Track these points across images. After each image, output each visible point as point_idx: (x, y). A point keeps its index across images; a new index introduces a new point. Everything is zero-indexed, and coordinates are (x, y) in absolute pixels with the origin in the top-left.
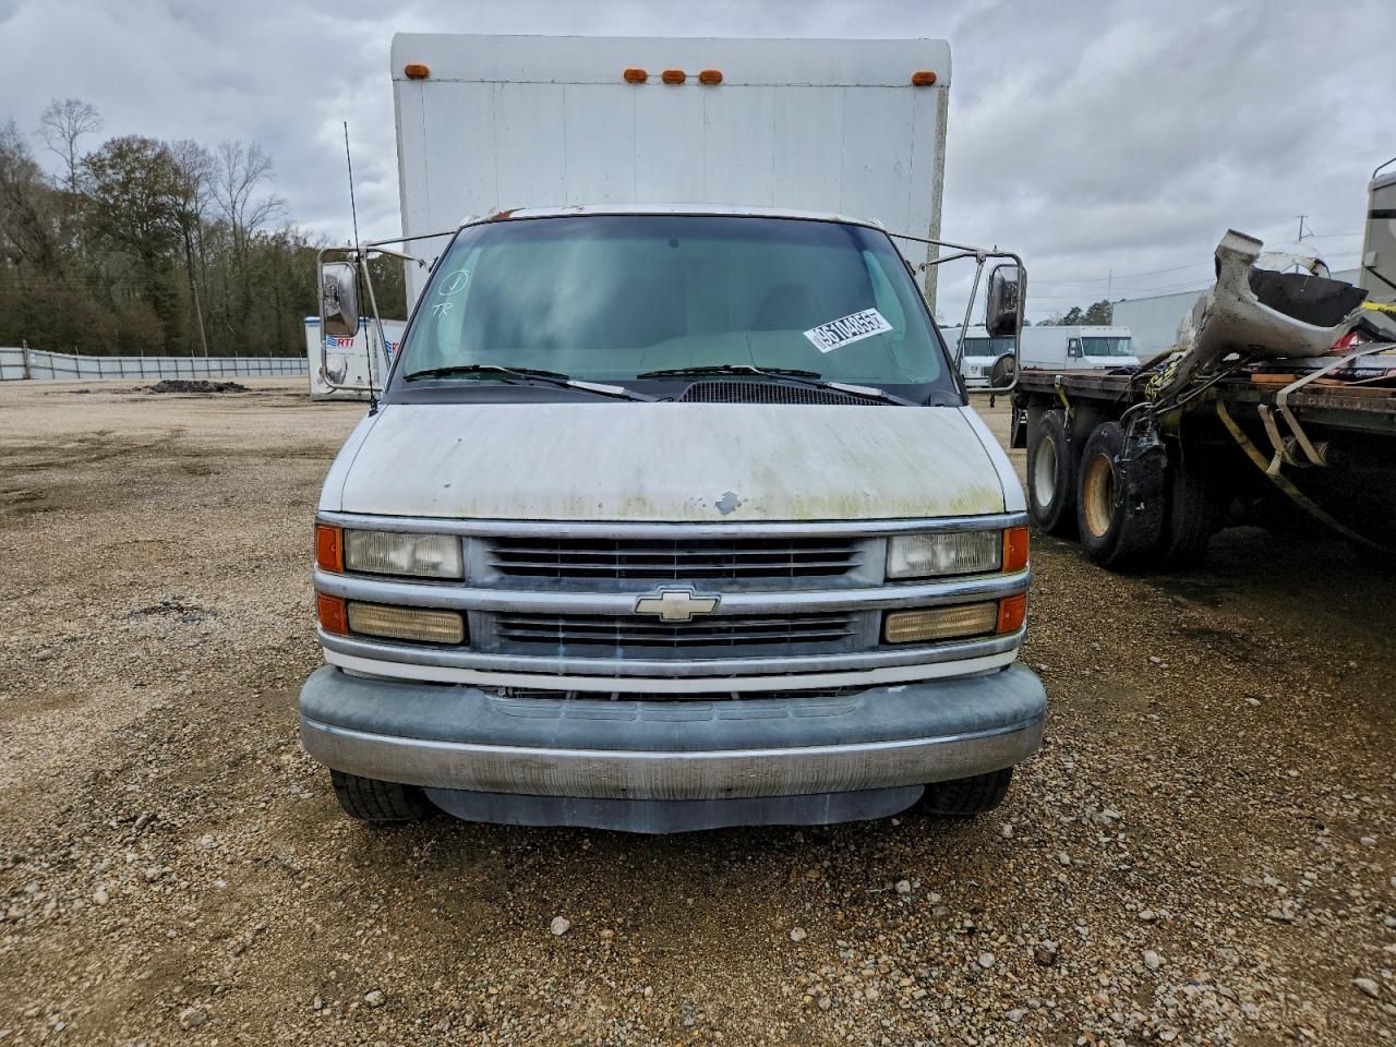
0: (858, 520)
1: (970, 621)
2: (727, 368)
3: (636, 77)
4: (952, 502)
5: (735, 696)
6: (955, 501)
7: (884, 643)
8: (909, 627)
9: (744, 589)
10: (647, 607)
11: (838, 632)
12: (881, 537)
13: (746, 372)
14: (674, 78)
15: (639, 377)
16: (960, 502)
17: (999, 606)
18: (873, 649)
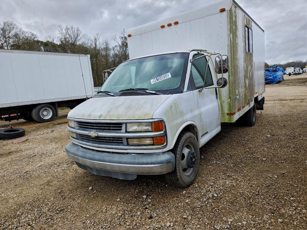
0: (120, 120)
1: (148, 141)
2: (131, 89)
3: (163, 27)
4: (139, 116)
5: (111, 152)
6: (140, 116)
7: (128, 144)
8: (135, 142)
9: (103, 132)
10: (89, 134)
11: (121, 142)
12: (125, 123)
13: (133, 89)
14: (170, 25)
15: (119, 91)
16: (141, 116)
17: (153, 139)
18: (126, 146)
